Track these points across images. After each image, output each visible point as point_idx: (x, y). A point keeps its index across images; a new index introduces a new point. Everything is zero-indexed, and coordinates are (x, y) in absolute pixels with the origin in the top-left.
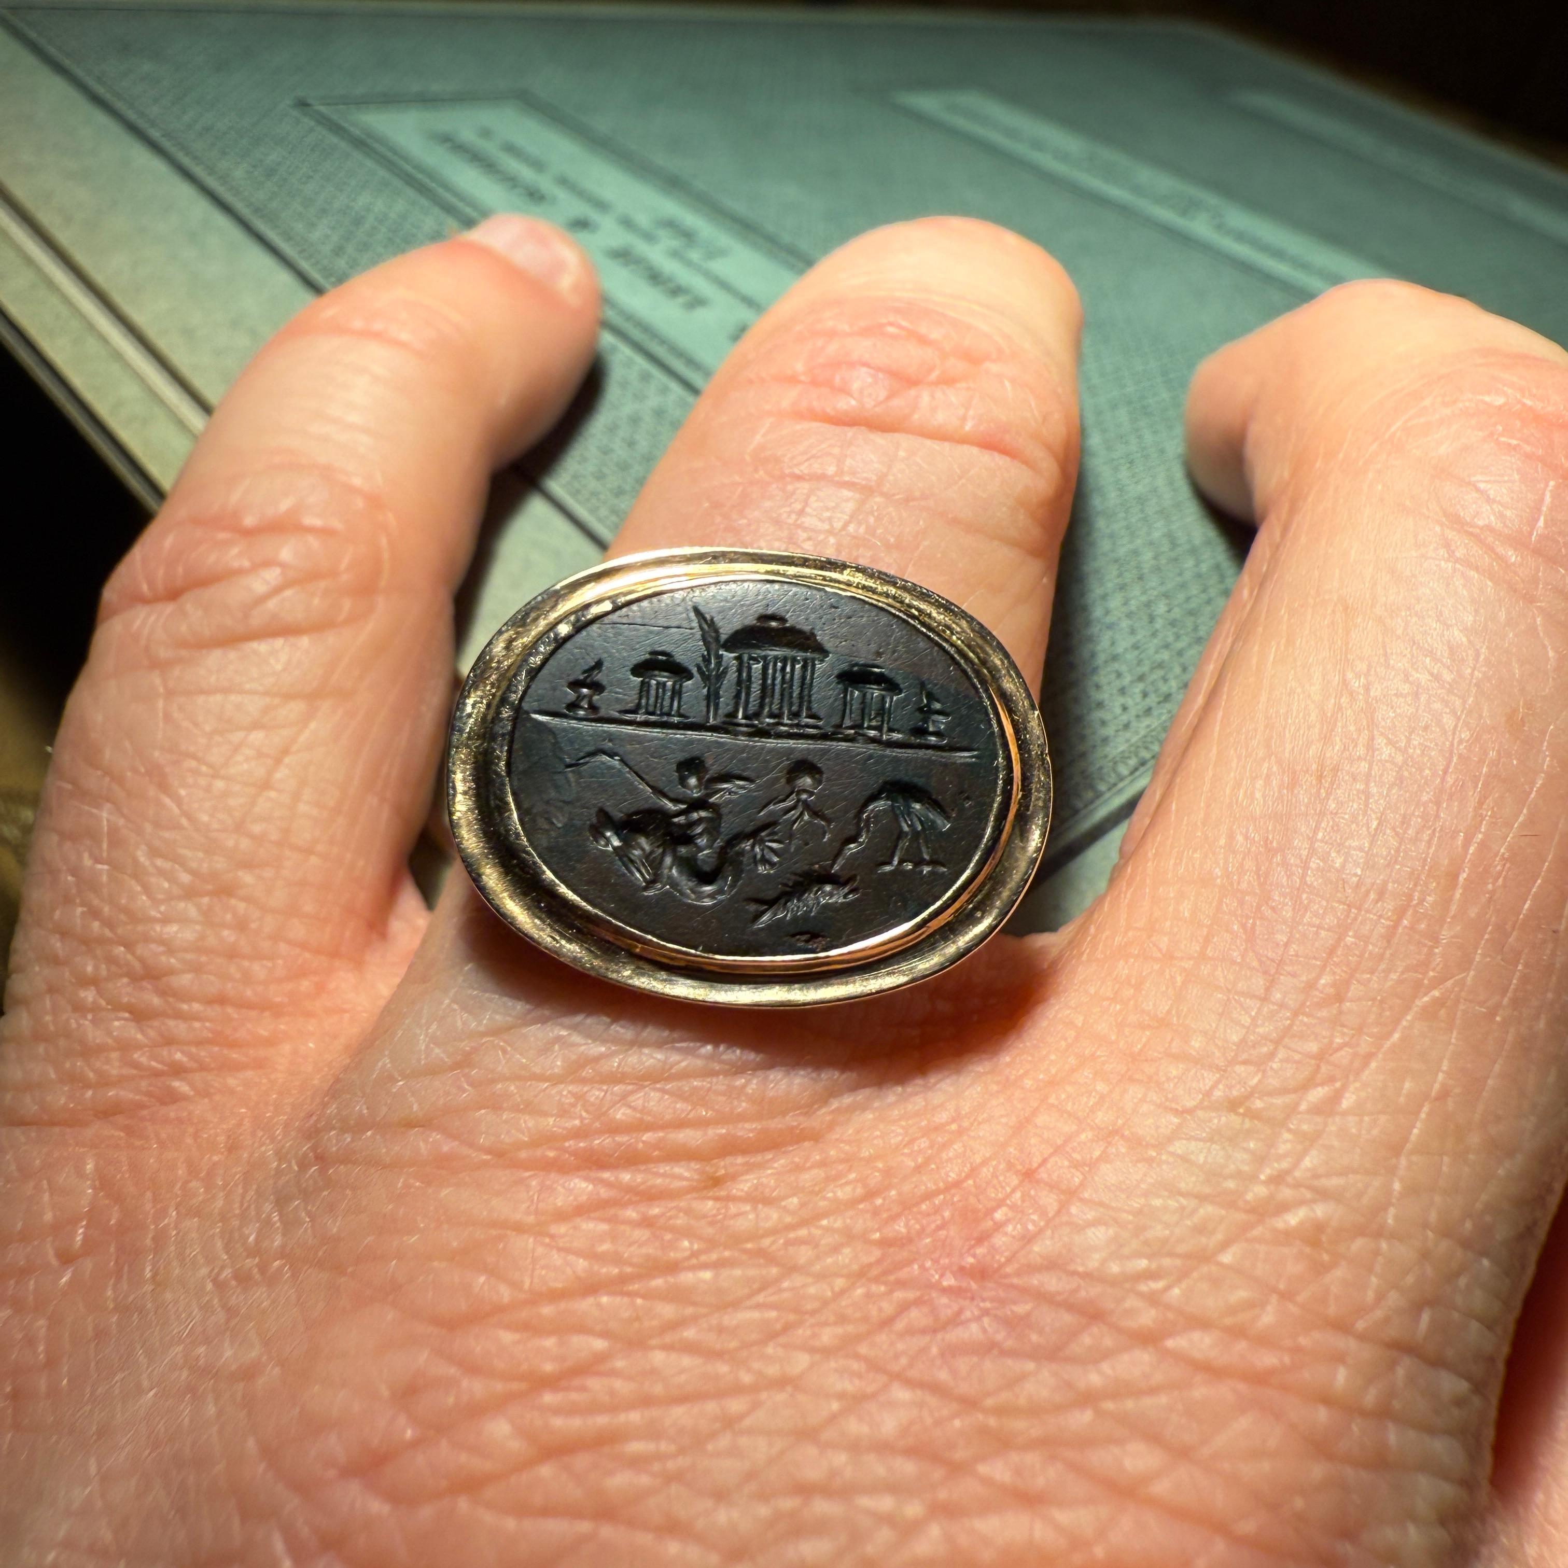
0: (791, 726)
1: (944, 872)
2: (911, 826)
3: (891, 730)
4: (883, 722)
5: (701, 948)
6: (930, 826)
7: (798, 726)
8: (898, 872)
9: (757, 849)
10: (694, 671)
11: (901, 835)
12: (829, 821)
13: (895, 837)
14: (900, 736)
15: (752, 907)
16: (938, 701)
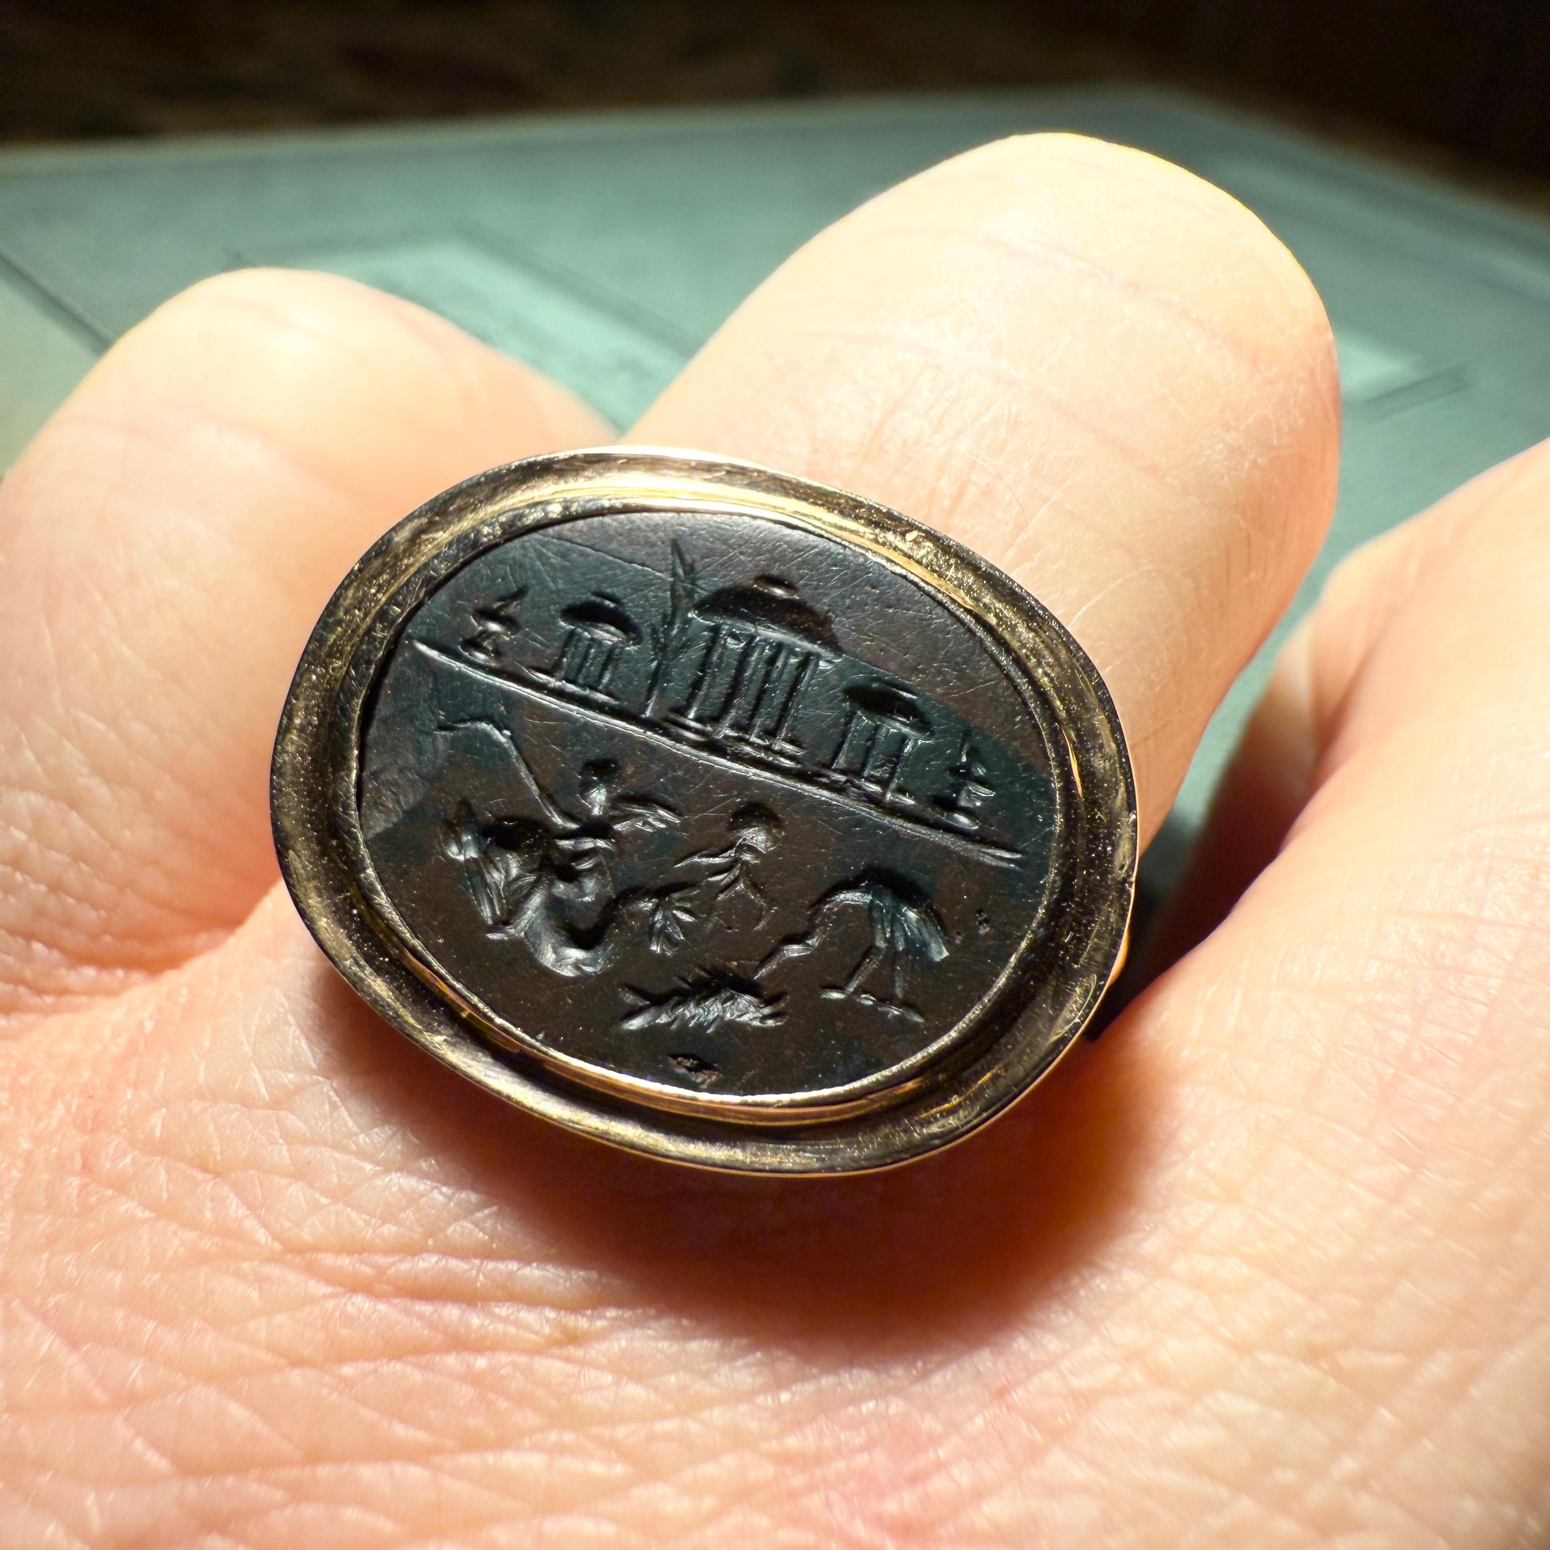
0: (758, 747)
1: (917, 1024)
2: (891, 942)
3: (901, 790)
4: (892, 774)
5: (541, 1036)
6: (917, 949)
7: (768, 749)
8: (849, 1004)
9: (658, 917)
10: (646, 631)
11: (870, 950)
12: (771, 902)
13: (861, 951)
14: (910, 802)
15: (630, 998)
16: (983, 763)
